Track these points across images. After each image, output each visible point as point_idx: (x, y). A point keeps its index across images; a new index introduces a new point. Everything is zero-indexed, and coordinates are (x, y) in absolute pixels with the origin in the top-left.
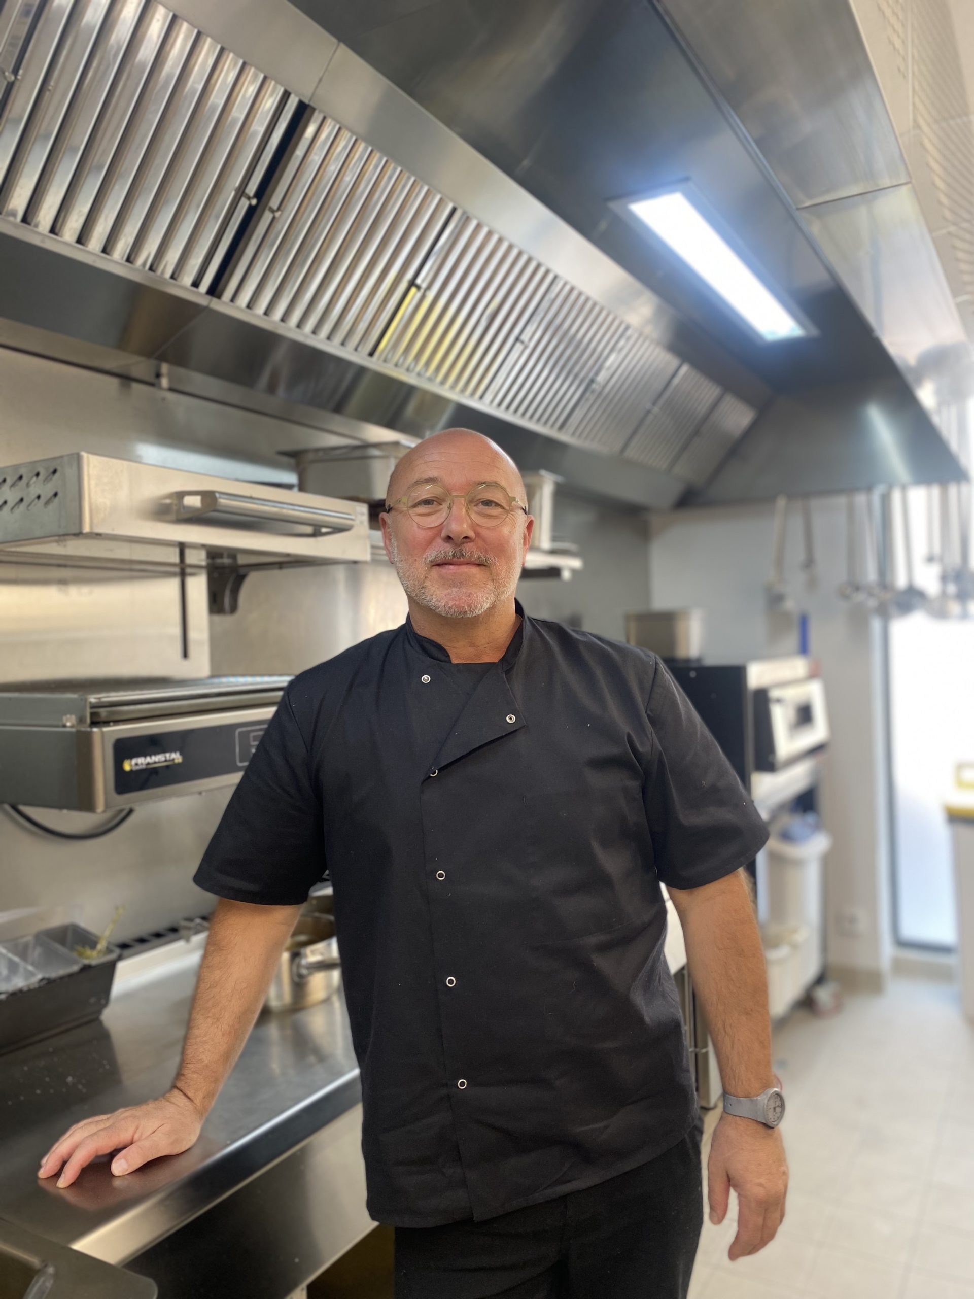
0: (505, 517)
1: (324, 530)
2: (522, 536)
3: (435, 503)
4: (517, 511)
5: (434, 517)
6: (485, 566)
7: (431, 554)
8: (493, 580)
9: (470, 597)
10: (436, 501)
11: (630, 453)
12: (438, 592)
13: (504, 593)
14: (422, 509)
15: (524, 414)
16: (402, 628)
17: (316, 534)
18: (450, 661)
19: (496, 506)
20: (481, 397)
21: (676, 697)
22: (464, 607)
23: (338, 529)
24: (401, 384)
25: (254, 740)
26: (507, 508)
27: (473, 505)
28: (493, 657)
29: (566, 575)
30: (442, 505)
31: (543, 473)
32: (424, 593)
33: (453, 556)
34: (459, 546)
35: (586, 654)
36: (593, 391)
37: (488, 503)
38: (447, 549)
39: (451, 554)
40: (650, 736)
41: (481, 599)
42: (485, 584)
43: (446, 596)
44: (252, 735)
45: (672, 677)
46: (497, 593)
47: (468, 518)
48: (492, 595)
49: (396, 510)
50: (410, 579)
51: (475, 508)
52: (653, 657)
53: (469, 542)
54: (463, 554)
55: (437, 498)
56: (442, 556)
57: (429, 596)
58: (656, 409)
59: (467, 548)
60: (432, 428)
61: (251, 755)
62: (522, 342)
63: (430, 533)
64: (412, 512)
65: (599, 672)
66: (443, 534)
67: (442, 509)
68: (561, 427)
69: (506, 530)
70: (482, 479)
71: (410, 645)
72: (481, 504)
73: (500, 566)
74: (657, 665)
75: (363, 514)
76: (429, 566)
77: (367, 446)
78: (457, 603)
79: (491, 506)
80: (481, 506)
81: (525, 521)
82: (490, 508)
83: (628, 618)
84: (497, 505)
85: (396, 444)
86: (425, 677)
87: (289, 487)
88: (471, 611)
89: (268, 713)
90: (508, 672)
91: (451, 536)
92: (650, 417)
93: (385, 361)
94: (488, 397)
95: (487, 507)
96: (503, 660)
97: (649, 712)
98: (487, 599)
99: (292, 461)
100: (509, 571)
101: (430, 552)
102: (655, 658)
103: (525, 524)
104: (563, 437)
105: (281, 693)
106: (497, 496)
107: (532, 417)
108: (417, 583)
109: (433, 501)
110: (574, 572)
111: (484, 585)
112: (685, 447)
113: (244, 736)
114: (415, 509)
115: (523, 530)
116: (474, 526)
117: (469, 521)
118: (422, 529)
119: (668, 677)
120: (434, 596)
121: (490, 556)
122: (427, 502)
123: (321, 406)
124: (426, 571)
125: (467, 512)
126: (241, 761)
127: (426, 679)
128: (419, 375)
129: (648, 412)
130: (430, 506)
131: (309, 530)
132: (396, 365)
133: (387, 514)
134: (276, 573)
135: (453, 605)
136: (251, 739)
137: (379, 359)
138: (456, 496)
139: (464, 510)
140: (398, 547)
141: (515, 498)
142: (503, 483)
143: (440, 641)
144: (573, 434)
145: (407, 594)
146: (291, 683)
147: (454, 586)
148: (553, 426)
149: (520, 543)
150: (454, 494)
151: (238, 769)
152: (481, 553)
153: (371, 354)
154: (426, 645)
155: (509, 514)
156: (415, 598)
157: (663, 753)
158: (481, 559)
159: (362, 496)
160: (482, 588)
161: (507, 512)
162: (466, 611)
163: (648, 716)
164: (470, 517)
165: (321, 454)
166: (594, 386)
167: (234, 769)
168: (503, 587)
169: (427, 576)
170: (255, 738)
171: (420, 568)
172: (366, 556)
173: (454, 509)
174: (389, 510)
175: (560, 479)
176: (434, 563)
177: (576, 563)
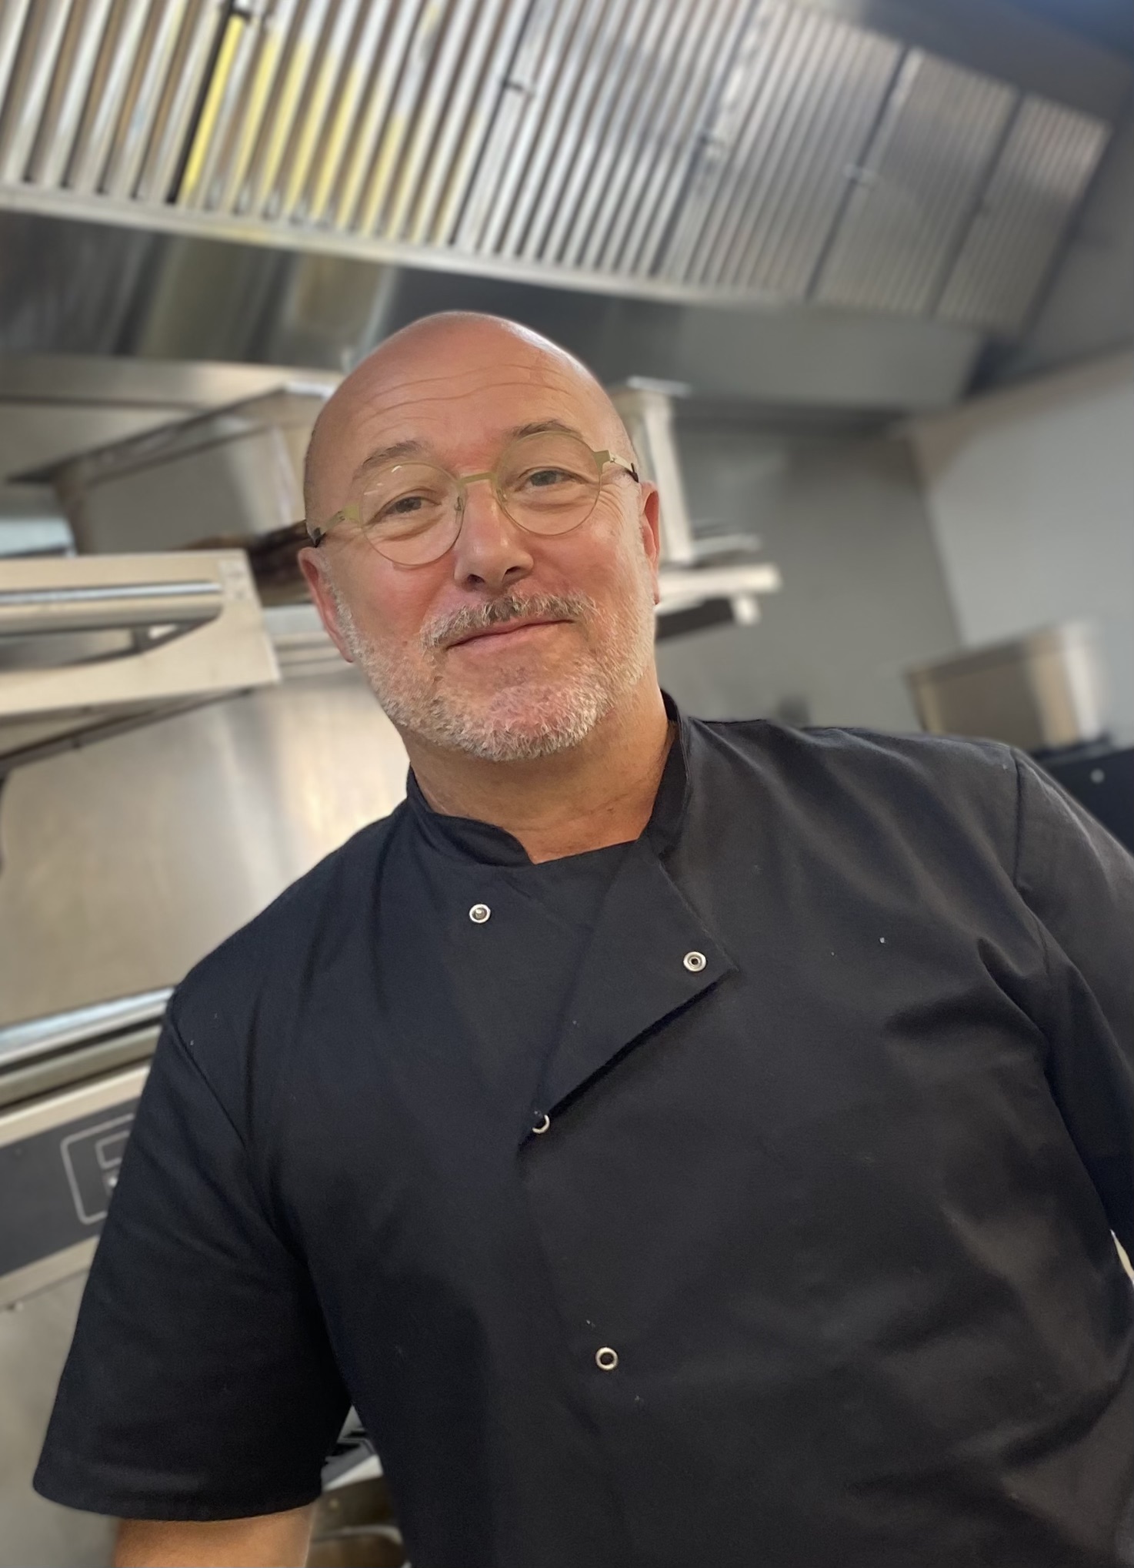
0: (594, 501)
1: (156, 632)
2: (640, 536)
3: (424, 503)
4: (616, 482)
5: (427, 537)
6: (570, 621)
7: (436, 624)
8: (593, 652)
9: (547, 699)
10: (427, 500)
11: (831, 291)
12: (474, 706)
13: (625, 675)
14: (395, 524)
15: (560, 256)
16: (402, 810)
17: (140, 646)
18: (526, 861)
19: (564, 480)
20: (452, 240)
21: (1081, 833)
22: (538, 726)
23: (188, 623)
24: (258, 254)
25: (108, 1158)
26: (594, 479)
27: (512, 488)
28: (625, 830)
29: (746, 611)
30: (440, 504)
31: (636, 382)
32: (440, 716)
33: (492, 617)
34: (502, 593)
35: (846, 779)
36: (710, 167)
37: (545, 477)
38: (474, 606)
39: (484, 613)
40: (1035, 936)
41: (573, 701)
42: (577, 663)
43: (493, 709)
44: (100, 1145)
45: (1063, 791)
46: (608, 680)
47: (508, 522)
48: (597, 686)
49: (336, 538)
50: (401, 689)
51: (520, 496)
52: (1005, 753)
53: (523, 577)
54: (513, 608)
55: (428, 490)
56: (466, 623)
57: (454, 720)
58: (868, 174)
59: (520, 591)
60: (353, 340)
61: (109, 1193)
62: (518, 88)
63: (426, 576)
64: (375, 534)
65: (882, 813)
66: (459, 573)
67: (442, 515)
68: (655, 269)
69: (600, 531)
70: (522, 421)
71: (431, 845)
72: (530, 484)
73: (605, 615)
74: (1021, 768)
75: (237, 575)
76: (438, 651)
77: (209, 416)
78: (522, 720)
79: (553, 482)
80: (532, 489)
81: (638, 498)
82: (554, 486)
83: (912, 680)
84: (570, 476)
85: (278, 395)
86: (476, 909)
87: (56, 552)
88: (557, 734)
89: (131, 1084)
90: (666, 856)
91: (478, 573)
92: (860, 195)
93: (208, 206)
94: (468, 237)
95: (545, 488)
96: (649, 830)
97: (1022, 883)
98: (587, 697)
99: (46, 492)
100: (626, 620)
101: (434, 619)
102: (1013, 754)
103: (639, 507)
104: (666, 289)
105: (155, 1032)
106: (560, 456)
107: (580, 259)
108: (418, 695)
109: (418, 499)
110: (761, 599)
111: (575, 667)
112: (957, 248)
113: (83, 1152)
114: (378, 526)
115: (640, 522)
116: (526, 540)
117: (513, 531)
118: (402, 570)
119: (1053, 792)
120: (466, 717)
121: (578, 596)
122: (406, 505)
123: (86, 347)
124: (433, 663)
125: (501, 508)
126: (88, 1213)
127: (479, 912)
128: (295, 221)
129: (853, 183)
130: (414, 513)
131: (121, 639)
132: (237, 211)
133: (315, 549)
134: (70, 760)
135: (514, 726)
136: (101, 1156)
137: (192, 203)
138: (469, 479)
139: (494, 507)
140: (356, 624)
141: (606, 452)
142: (570, 420)
143: (495, 820)
144: (688, 276)
145: (401, 729)
146: (174, 1003)
147: (508, 683)
148: (635, 268)
149: (639, 554)
150: (465, 473)
151: (83, 1233)
152: (556, 595)
153: (172, 198)
154: (466, 836)
155: (601, 492)
156: (420, 731)
157: (1078, 971)
158: (557, 609)
159: (226, 534)
160: (573, 674)
161: (598, 487)
162: (547, 736)
163: (1023, 892)
164: (508, 516)
165: (108, 459)
166: (711, 152)
167: (74, 1235)
168: (620, 663)
169: (439, 674)
170: (109, 1153)
171: (419, 660)
172: (268, 672)
173: (471, 508)
174: (319, 540)
175: (680, 389)
176: (448, 643)
177: (763, 578)
